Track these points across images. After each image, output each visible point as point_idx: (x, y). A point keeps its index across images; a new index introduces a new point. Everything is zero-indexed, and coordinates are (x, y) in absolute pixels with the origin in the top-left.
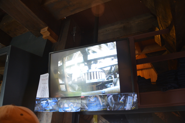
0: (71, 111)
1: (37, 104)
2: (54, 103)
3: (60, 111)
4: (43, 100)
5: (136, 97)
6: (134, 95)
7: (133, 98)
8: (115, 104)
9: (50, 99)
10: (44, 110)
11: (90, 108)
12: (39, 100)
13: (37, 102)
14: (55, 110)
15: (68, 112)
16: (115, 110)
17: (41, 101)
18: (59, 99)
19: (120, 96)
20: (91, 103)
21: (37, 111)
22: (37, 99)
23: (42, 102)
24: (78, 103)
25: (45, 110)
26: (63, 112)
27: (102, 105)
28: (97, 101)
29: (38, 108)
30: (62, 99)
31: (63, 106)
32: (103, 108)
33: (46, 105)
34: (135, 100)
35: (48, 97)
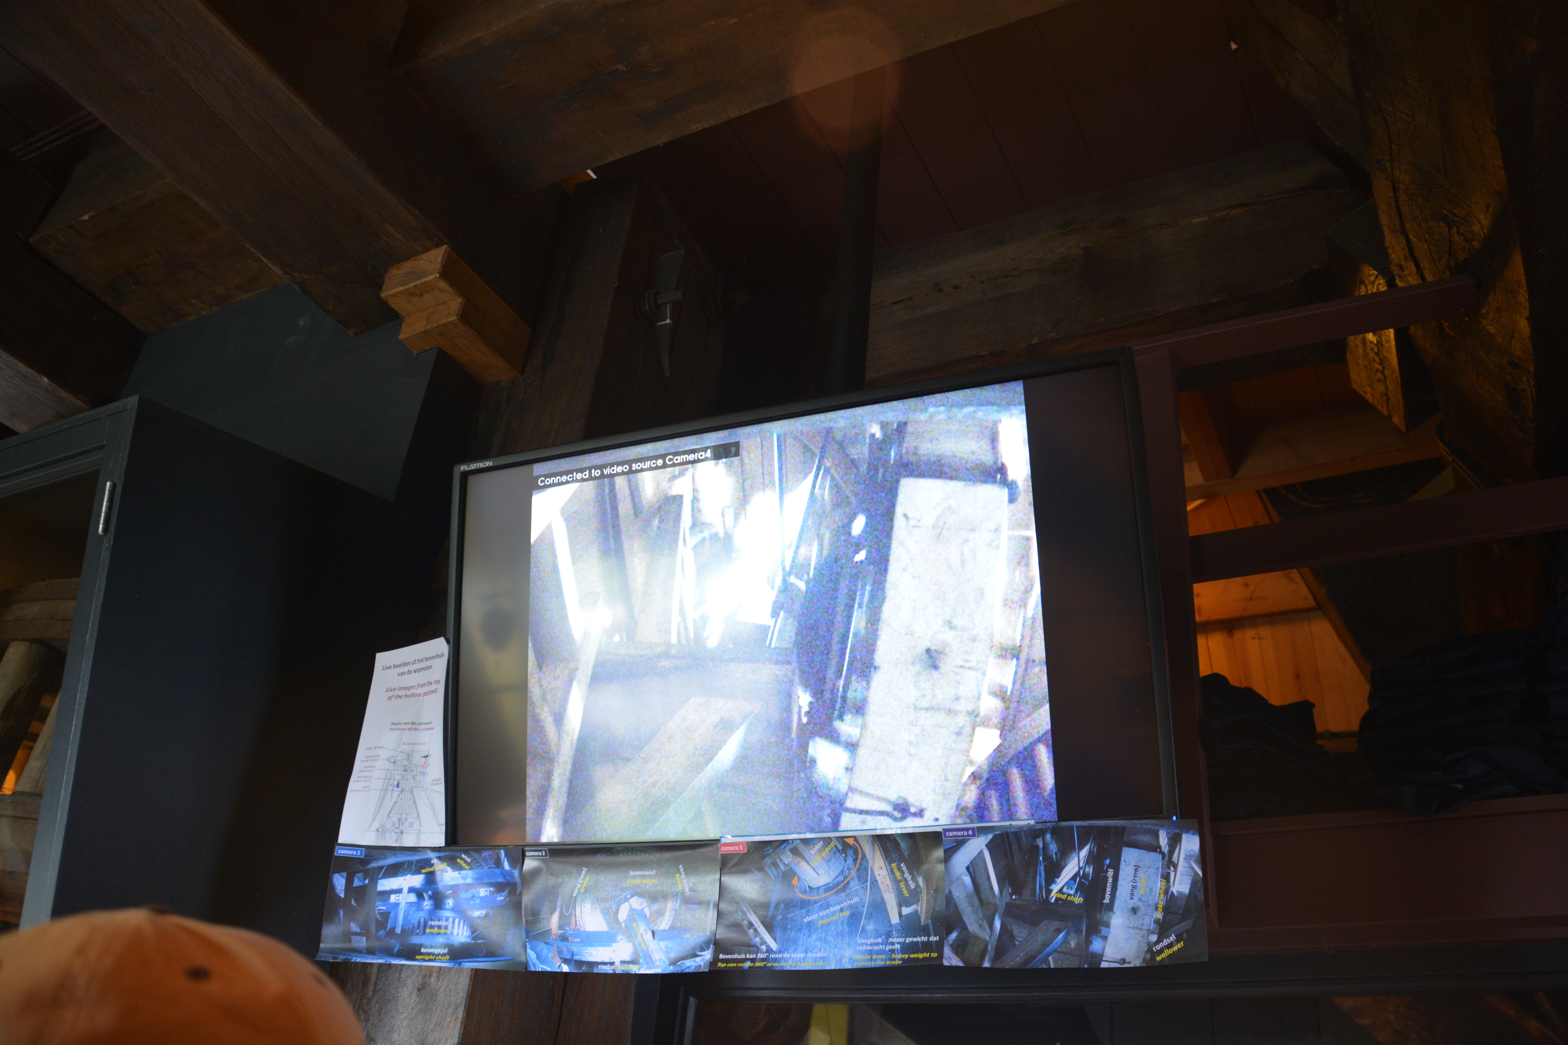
0: (633, 962)
1: (345, 903)
2: (483, 892)
3: (541, 967)
4: (395, 870)
5: (1188, 857)
6: (1175, 841)
7: (1169, 863)
8: (1011, 912)
9: (452, 861)
10: (402, 954)
11: (795, 942)
12: (364, 862)
13: (339, 882)
14: (490, 953)
15: (608, 969)
16: (1013, 960)
17: (374, 875)
18: (530, 864)
19: (1053, 848)
20: (804, 904)
21: (341, 958)
22: (340, 852)
23: (385, 884)
24: (689, 901)
25: (412, 952)
26: (566, 968)
27: (895, 919)
28: (855, 885)
29: (348, 936)
30: (557, 865)
31: (565, 920)
32: (907, 948)
33: (418, 906)
34: (1181, 885)
35: (439, 840)
